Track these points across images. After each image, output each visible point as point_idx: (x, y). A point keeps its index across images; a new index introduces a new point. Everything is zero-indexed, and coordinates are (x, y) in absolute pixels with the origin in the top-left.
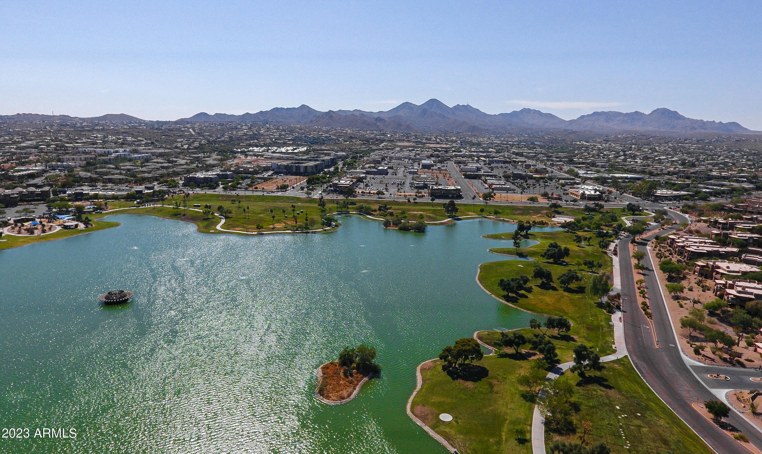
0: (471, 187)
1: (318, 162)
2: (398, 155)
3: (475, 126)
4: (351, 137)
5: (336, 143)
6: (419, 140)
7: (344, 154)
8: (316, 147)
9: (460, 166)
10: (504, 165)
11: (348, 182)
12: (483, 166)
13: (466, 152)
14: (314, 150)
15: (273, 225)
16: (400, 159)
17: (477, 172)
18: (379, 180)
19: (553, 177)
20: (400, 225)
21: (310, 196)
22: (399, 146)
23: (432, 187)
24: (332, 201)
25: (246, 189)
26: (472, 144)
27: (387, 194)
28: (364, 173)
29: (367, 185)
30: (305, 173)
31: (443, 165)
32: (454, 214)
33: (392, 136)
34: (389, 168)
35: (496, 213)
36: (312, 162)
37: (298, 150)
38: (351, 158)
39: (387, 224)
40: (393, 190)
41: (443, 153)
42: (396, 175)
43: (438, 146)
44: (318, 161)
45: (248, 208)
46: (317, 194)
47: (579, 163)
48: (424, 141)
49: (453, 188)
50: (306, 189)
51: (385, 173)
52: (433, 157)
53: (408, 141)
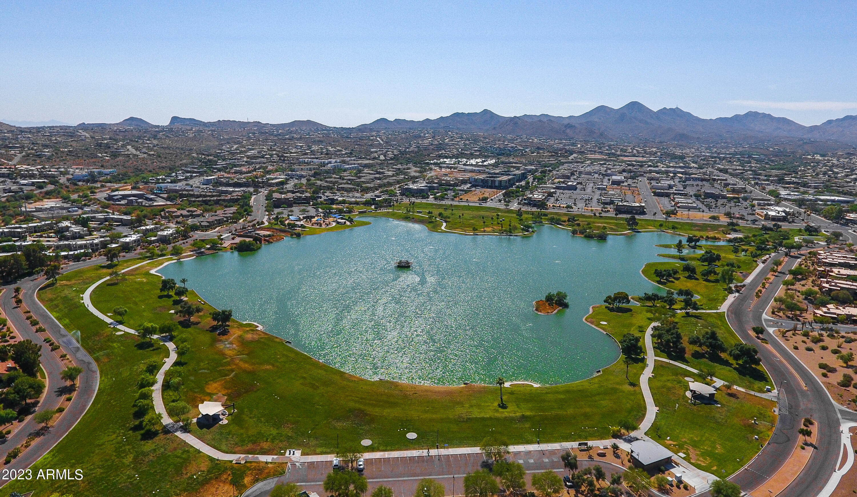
0: (657, 204)
1: (510, 177)
2: (589, 169)
3: (683, 135)
4: (538, 148)
5: (523, 155)
6: (613, 151)
7: (533, 168)
8: (503, 159)
9: (651, 183)
10: (700, 183)
11: (541, 196)
12: (678, 184)
13: (663, 167)
14: (503, 163)
15: (484, 228)
16: (589, 173)
17: (669, 190)
18: (568, 195)
19: (748, 197)
20: (585, 234)
21: (508, 207)
22: (590, 159)
23: (617, 204)
24: (527, 213)
25: (453, 200)
26: (674, 157)
27: (575, 209)
28: (554, 188)
29: (557, 200)
30: (500, 186)
31: (634, 181)
32: (634, 227)
33: (583, 146)
34: (578, 183)
35: (674, 228)
36: (505, 177)
37: (487, 162)
38: (541, 173)
39: (574, 232)
40: (581, 205)
41: (637, 168)
42: (584, 190)
43: (634, 159)
44: (510, 175)
45: (463, 215)
46: (514, 206)
47: (789, 183)
48: (618, 153)
49: (638, 205)
50: (503, 201)
51: (574, 188)
52: (625, 172)
53: (599, 152)
